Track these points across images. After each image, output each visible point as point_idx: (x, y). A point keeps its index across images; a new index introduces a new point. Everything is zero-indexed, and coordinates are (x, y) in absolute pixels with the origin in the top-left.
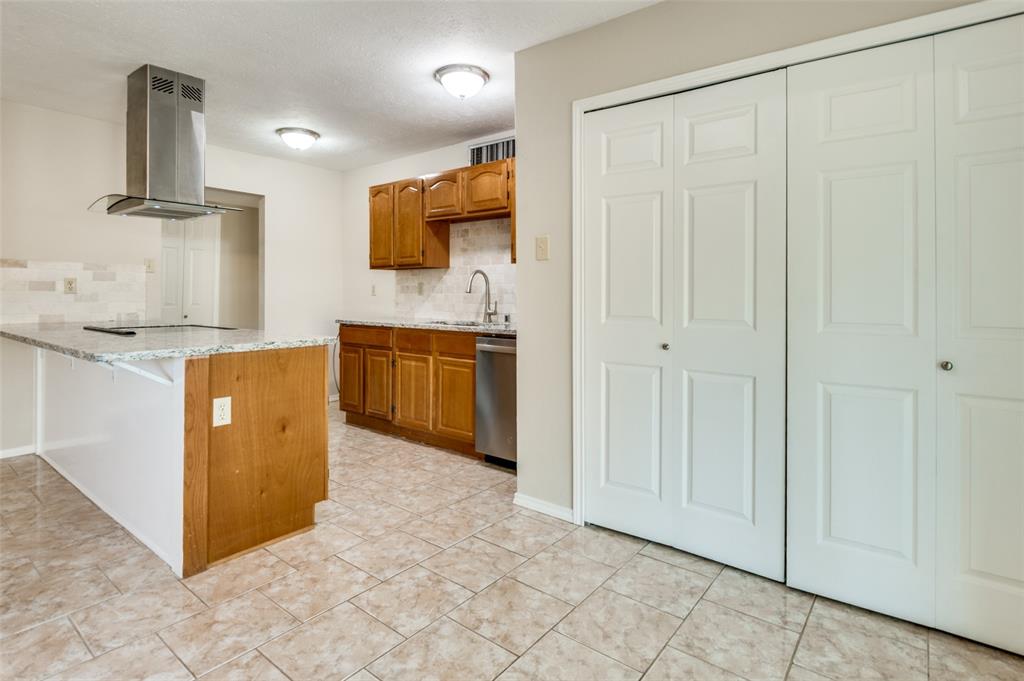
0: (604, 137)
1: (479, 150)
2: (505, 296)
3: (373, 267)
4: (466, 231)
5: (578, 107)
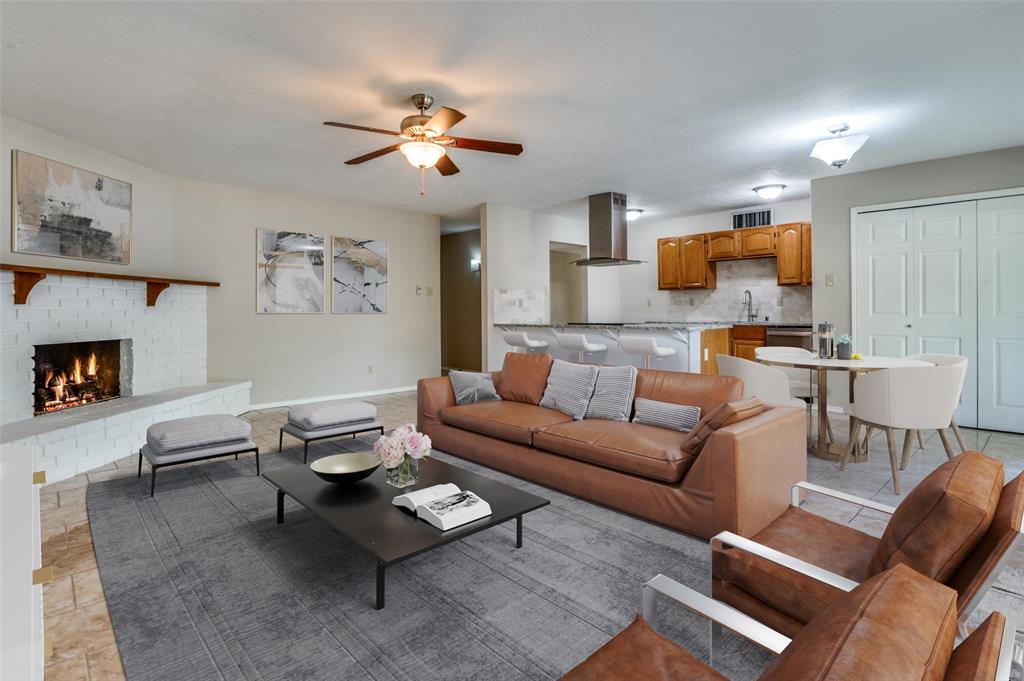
0: (870, 226)
1: (740, 216)
2: (763, 306)
3: (660, 289)
4: (731, 266)
5: (854, 211)
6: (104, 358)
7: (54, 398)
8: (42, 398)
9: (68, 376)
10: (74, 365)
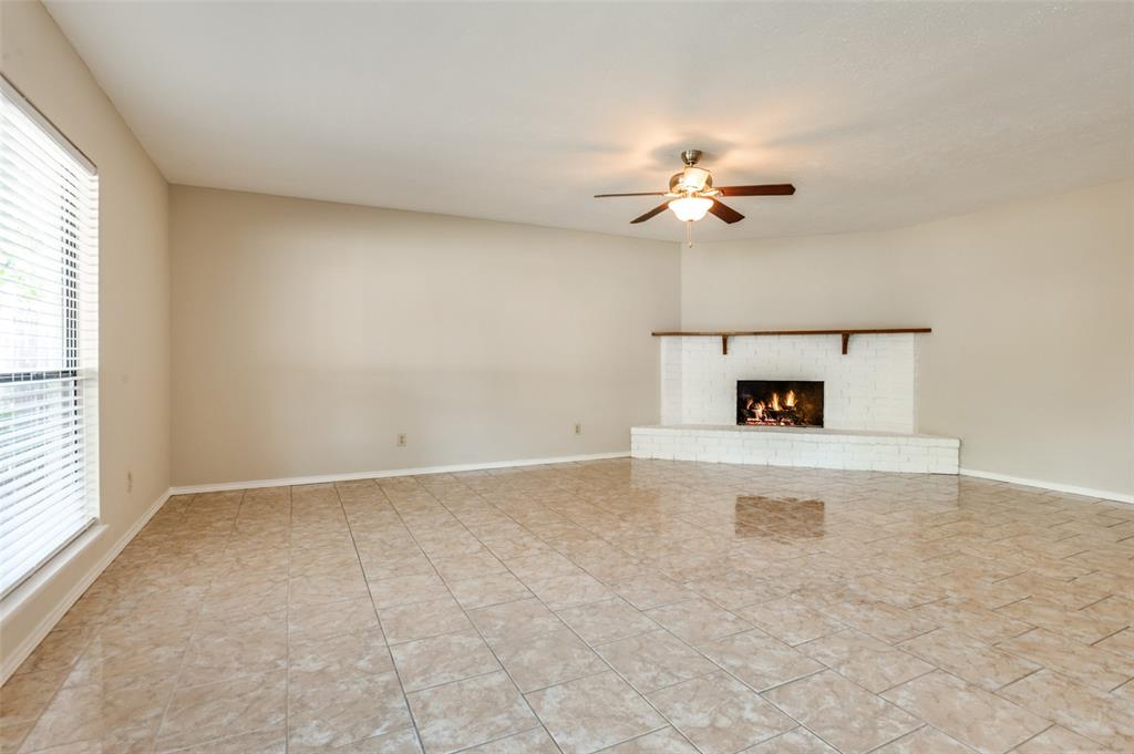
6: (803, 395)
7: (755, 417)
8: (743, 416)
9: (766, 404)
10: (772, 397)
